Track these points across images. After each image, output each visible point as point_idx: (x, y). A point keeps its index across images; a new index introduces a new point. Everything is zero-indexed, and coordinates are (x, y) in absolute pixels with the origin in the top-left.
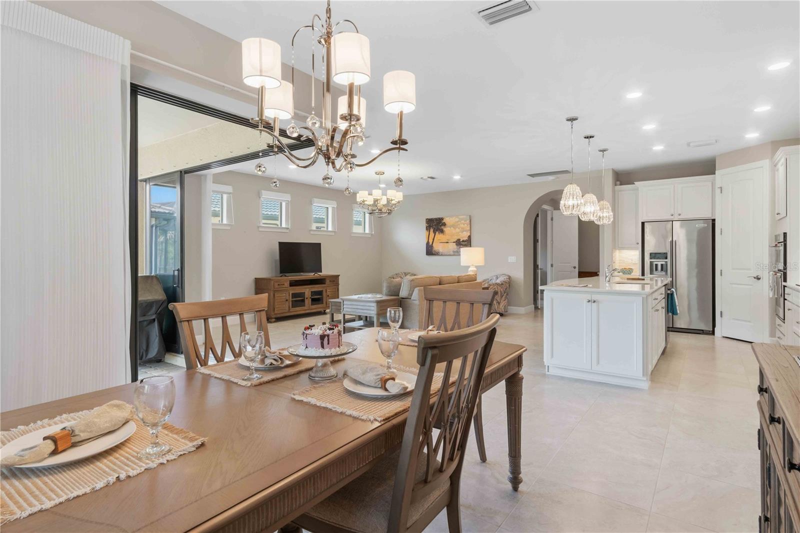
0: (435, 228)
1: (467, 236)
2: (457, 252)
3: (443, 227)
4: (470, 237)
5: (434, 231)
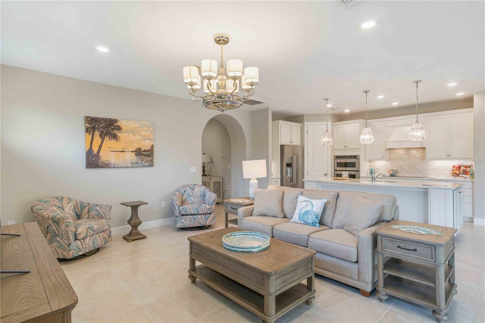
0: (102, 132)
1: (150, 146)
2: (137, 163)
3: (116, 132)
4: (152, 146)
5: (101, 136)
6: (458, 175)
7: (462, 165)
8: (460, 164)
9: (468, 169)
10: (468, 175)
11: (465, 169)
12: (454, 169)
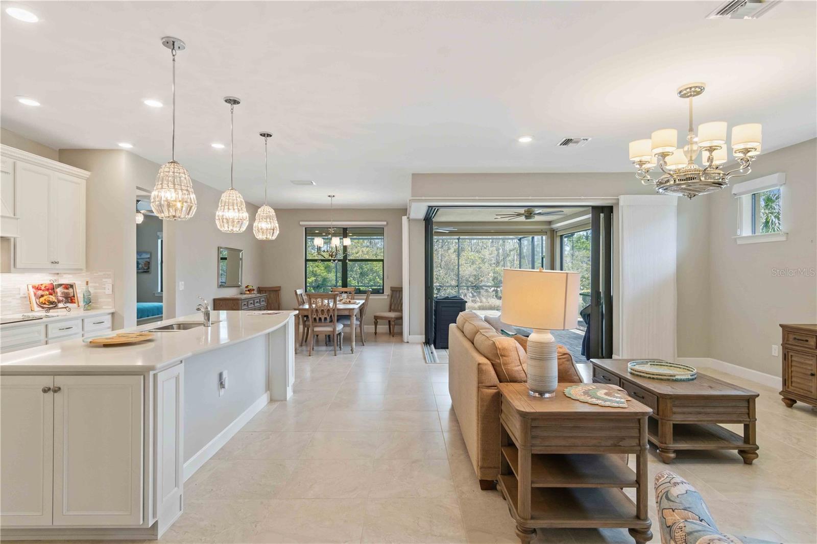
6: (53, 305)
7: (54, 284)
8: (50, 282)
9: (71, 290)
10: (75, 303)
11: (66, 291)
12: (40, 293)
